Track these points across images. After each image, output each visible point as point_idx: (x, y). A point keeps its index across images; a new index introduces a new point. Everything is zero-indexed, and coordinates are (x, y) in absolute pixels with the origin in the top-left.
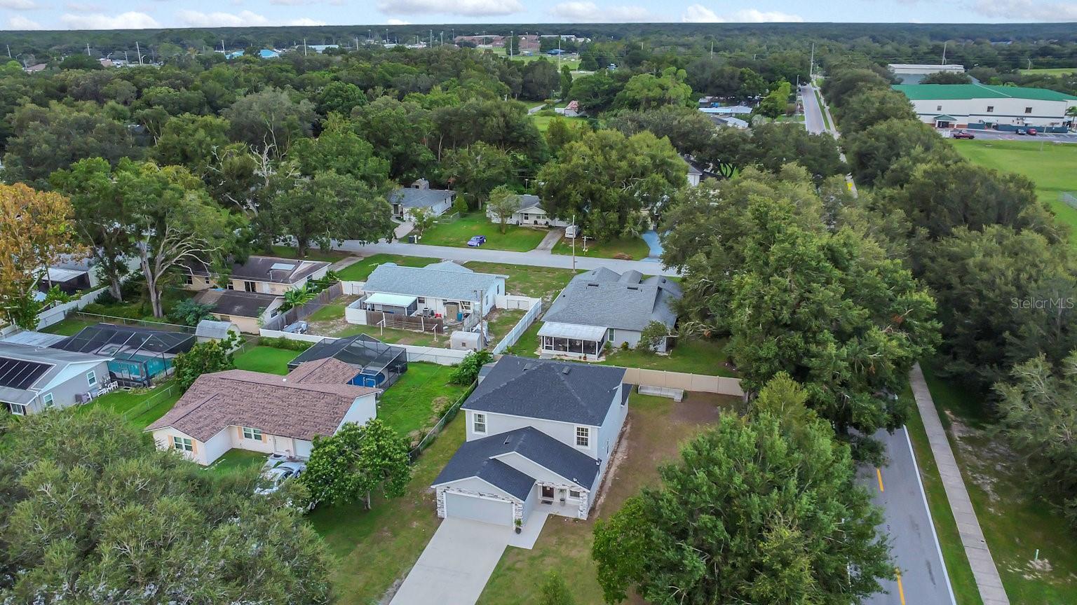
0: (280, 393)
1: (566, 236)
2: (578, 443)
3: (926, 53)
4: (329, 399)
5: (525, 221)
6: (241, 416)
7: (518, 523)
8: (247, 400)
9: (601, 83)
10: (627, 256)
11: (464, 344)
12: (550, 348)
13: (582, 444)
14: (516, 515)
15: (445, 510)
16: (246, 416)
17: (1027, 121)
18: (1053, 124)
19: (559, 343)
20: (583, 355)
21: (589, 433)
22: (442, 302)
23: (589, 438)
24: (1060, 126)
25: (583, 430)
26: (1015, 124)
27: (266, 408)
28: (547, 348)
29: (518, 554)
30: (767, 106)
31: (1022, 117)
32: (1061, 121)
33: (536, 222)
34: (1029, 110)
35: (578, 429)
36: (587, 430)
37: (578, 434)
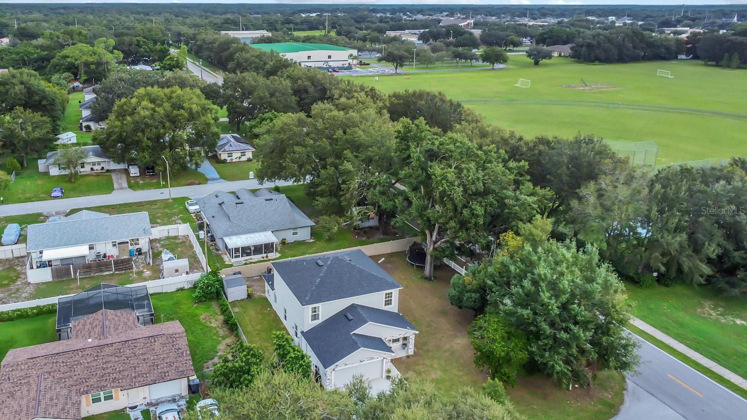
0: (107, 350)
1: (131, 175)
2: (386, 305)
3: (222, 24)
4: (162, 340)
5: (82, 170)
6: (88, 384)
7: (388, 371)
8: (79, 369)
9: (29, 53)
10: (197, 182)
11: (177, 271)
12: (238, 256)
14: (385, 367)
16: (93, 381)
17: (331, 64)
18: (343, 65)
19: (245, 251)
20: (264, 255)
22: (111, 244)
23: (393, 298)
24: (347, 65)
25: (389, 294)
26: (325, 66)
27: (107, 368)
28: (236, 257)
30: (170, 64)
31: (327, 62)
32: (347, 63)
33: (92, 169)
34: (330, 57)
35: (386, 294)
36: (392, 293)
37: (386, 298)
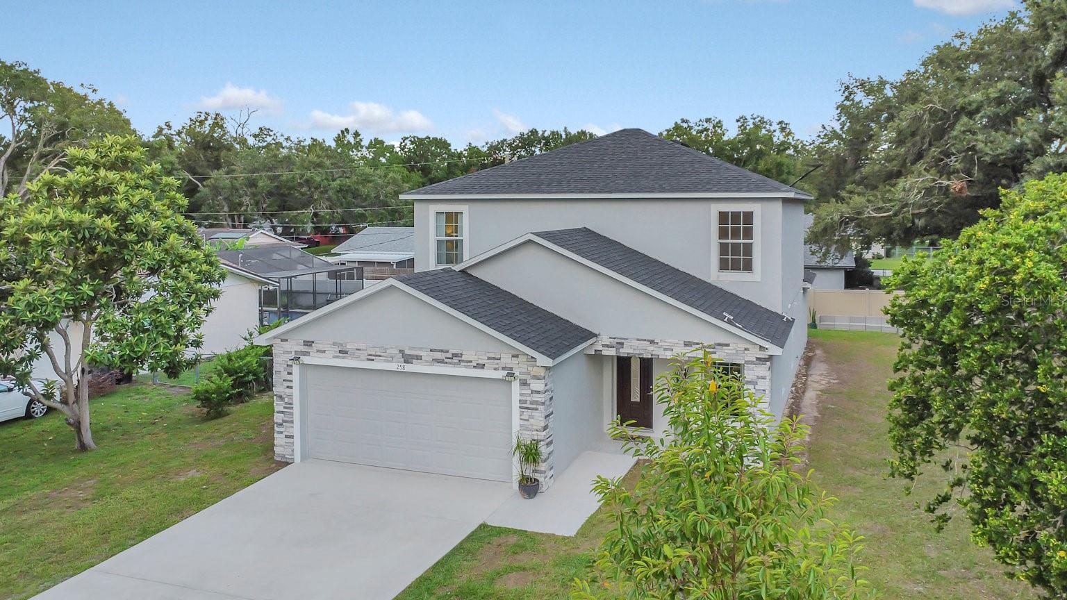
2: (724, 266)
7: (530, 454)
13: (736, 267)
14: (521, 426)
15: (296, 430)
21: (757, 225)
23: (757, 242)
25: (736, 216)
29: (518, 549)
35: (723, 217)
36: (748, 217)
37: (723, 233)
